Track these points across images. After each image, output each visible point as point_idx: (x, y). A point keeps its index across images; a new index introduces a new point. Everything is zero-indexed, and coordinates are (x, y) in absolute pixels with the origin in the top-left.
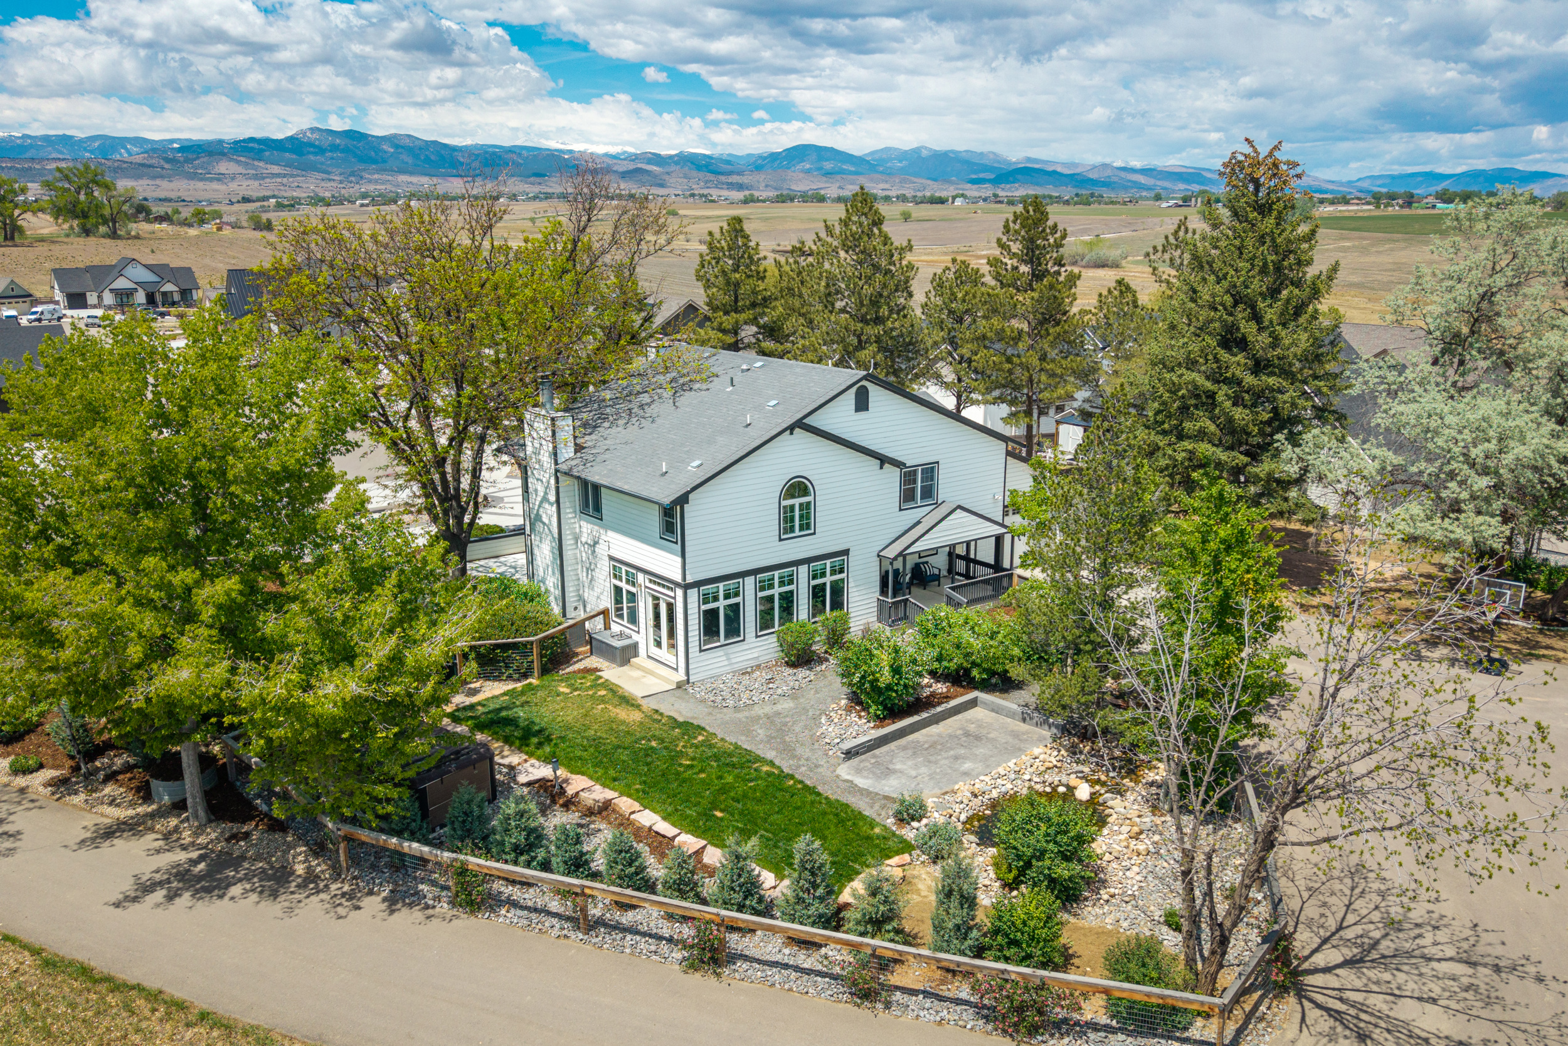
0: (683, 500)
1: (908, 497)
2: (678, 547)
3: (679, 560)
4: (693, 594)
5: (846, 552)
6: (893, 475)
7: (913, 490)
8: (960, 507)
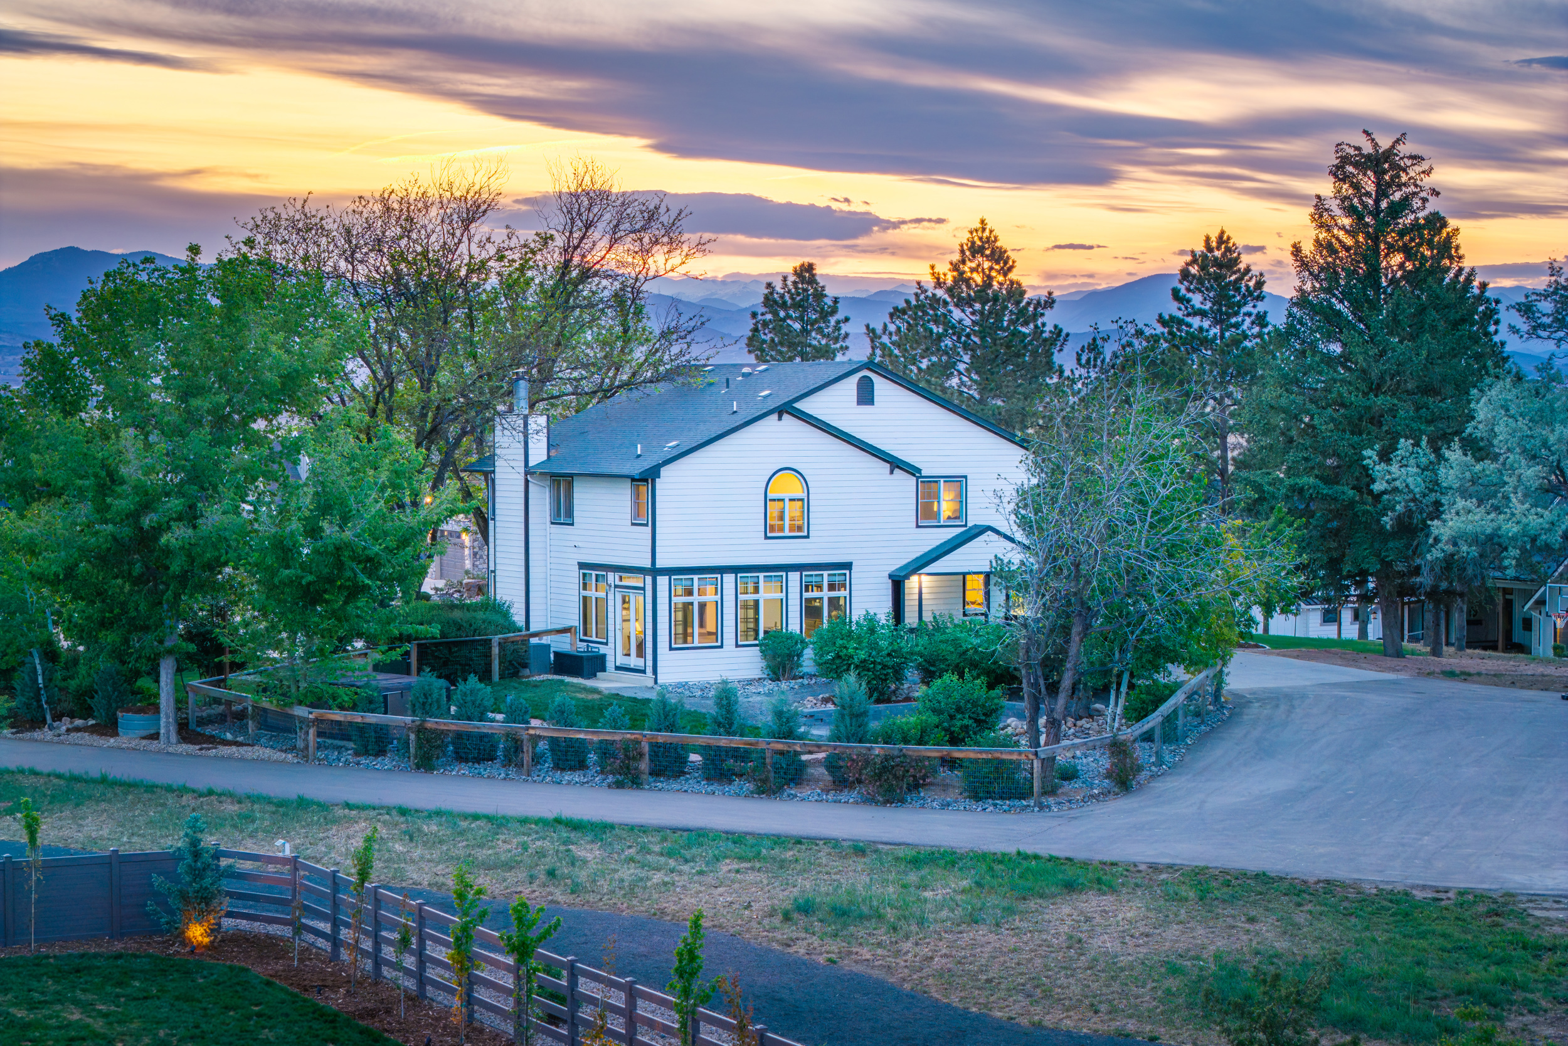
0: (653, 473)
1: (926, 513)
2: (649, 530)
4: (662, 581)
5: (848, 566)
6: (907, 483)
8: (989, 529)
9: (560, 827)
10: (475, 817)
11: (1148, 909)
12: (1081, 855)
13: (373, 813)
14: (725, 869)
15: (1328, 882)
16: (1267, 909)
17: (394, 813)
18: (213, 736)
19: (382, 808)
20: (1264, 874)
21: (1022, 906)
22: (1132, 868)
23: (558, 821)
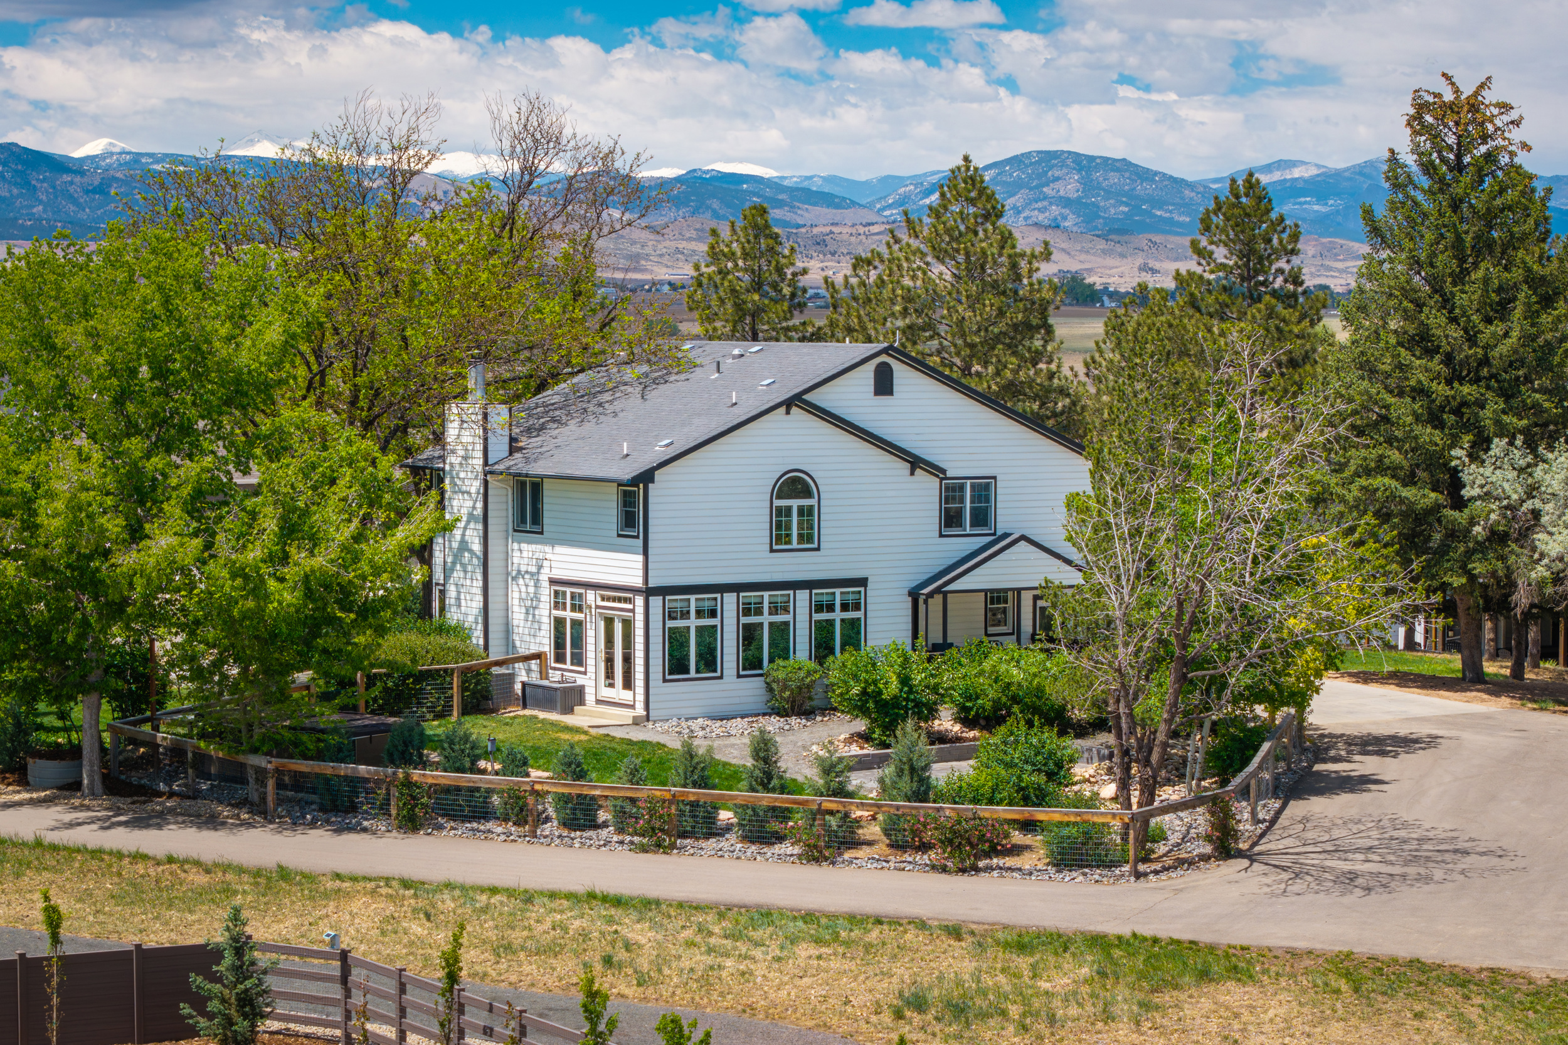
0: (647, 477)
1: (951, 520)
2: (640, 542)
3: (640, 558)
4: (656, 602)
5: (863, 582)
6: (928, 488)
7: (959, 513)
8: (1023, 538)
9: (594, 902)
10: (494, 890)
11: (1300, 1004)
12: (1205, 938)
13: (370, 885)
14: (804, 954)
15: (1492, 970)
16: (1432, 1003)
17: (394, 883)
18: (143, 786)
19: (379, 878)
20: (1418, 961)
21: (1157, 999)
22: (1266, 952)
23: (592, 896)
